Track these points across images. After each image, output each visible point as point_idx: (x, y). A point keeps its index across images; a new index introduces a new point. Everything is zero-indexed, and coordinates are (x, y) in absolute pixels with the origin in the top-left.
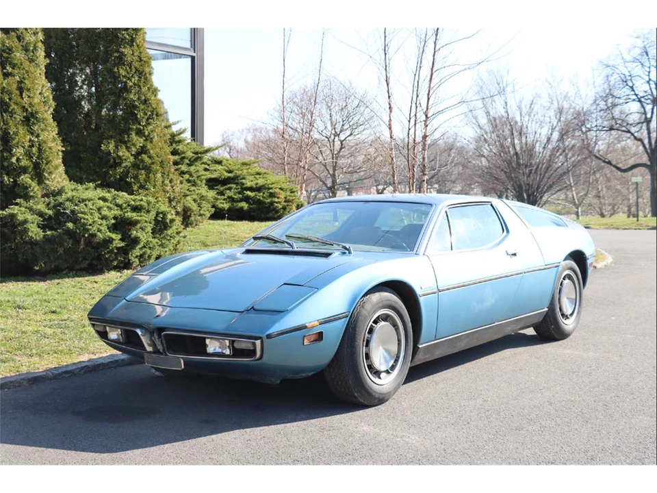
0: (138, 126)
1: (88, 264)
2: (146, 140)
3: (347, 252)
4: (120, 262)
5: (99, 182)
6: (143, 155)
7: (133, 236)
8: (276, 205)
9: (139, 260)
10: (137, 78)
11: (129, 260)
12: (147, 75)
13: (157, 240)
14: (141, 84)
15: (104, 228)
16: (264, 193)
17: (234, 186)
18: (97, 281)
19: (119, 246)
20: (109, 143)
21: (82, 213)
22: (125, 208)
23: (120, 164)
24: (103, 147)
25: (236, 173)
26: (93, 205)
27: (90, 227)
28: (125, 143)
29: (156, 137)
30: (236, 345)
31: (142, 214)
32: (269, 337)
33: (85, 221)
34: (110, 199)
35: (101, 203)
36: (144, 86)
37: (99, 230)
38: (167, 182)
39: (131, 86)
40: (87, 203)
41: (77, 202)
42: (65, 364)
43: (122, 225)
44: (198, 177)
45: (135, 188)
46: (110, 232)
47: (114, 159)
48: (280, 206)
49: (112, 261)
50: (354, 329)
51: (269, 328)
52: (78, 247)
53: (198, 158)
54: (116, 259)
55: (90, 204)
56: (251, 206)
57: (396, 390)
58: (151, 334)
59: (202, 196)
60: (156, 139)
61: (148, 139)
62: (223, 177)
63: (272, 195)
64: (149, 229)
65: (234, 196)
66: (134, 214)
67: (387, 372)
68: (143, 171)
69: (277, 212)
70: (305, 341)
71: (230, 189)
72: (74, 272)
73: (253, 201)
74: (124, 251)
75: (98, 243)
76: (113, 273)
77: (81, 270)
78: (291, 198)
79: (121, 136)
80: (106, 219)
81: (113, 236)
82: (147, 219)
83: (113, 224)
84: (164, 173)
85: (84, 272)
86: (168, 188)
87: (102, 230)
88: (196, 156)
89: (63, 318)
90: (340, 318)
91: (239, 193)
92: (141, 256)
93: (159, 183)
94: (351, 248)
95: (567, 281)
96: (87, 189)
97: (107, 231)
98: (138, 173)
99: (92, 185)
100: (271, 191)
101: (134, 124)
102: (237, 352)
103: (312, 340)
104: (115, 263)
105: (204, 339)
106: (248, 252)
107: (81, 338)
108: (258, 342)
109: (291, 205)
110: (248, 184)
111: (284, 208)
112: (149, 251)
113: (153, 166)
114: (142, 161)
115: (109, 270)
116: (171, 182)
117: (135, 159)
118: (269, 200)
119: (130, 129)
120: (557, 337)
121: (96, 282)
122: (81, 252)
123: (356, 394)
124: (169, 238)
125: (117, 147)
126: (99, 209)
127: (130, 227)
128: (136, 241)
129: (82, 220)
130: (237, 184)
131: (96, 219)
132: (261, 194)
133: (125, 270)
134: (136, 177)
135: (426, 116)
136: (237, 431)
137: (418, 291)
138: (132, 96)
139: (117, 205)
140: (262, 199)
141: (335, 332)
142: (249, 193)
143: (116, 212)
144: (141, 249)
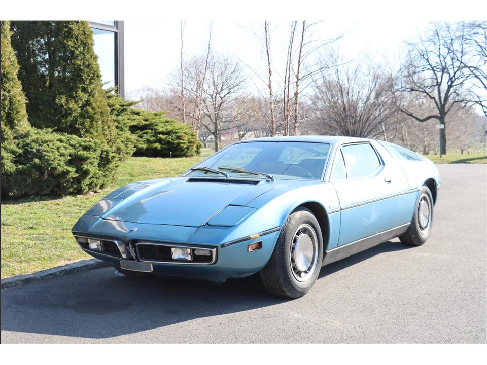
0: (83, 85)
1: (50, 191)
2: (90, 95)
3: (271, 180)
4: (75, 189)
5: (56, 128)
6: (88, 107)
7: (84, 169)
8: (182, 145)
9: (89, 187)
10: (82, 48)
11: (81, 187)
12: (90, 45)
13: (101, 172)
14: (85, 53)
15: (62, 163)
16: (172, 136)
17: (149, 131)
18: (59, 203)
19: (74, 176)
20: (61, 98)
21: (45, 151)
22: (78, 148)
23: (70, 114)
24: (57, 101)
25: (151, 121)
26: (53, 145)
27: (52, 162)
28: (73, 98)
29: (97, 93)
30: (196, 253)
31: (91, 152)
32: (223, 246)
33: (49, 158)
34: (65, 140)
35: (59, 144)
36: (88, 54)
37: (59, 165)
38: (106, 127)
39: (78, 54)
40: (48, 143)
41: (40, 143)
42: (48, 268)
43: (76, 161)
44: (124, 124)
45: (82, 132)
46: (67, 166)
47: (66, 110)
48: (185, 146)
49: (69, 188)
50: (284, 240)
51: (222, 239)
52: (42, 177)
53: (124, 109)
54: (72, 187)
55: (51, 144)
56: (163, 146)
57: (312, 285)
58: (127, 245)
59: (128, 139)
60: (97, 95)
61: (91, 94)
62: (141, 124)
63: (178, 138)
64: (96, 164)
65: (149, 139)
66: (85, 152)
67: (306, 272)
68: (88, 120)
69: (182, 150)
70: (249, 249)
71: (146, 133)
72: (39, 197)
73: (165, 143)
74: (78, 181)
75: (58, 175)
76: (69, 197)
77: (45, 195)
78: (193, 140)
79: (70, 92)
80: (63, 156)
81: (70, 169)
82: (94, 156)
83: (69, 160)
84: (103, 121)
85: (47, 197)
86: (106, 133)
87: (60, 164)
88: (122, 108)
89: (40, 233)
90: (274, 231)
91: (154, 136)
92: (90, 184)
93: (100, 129)
94: (274, 177)
95: (423, 202)
96: (46, 133)
97: (65, 165)
98: (84, 121)
99: (50, 130)
100: (178, 134)
101: (80, 83)
102: (196, 258)
103: (254, 248)
104: (71, 190)
105: (170, 248)
106: (191, 180)
107: (57, 248)
108: (214, 250)
109: (193, 146)
110: (160, 130)
111: (188, 148)
112: (96, 181)
113: (95, 115)
114: (87, 112)
115: (66, 195)
116: (108, 128)
117: (82, 110)
118: (177, 141)
119: (78, 88)
120: (416, 244)
121: (59, 205)
122: (44, 182)
123: (285, 289)
124: (110, 170)
125: (68, 102)
126: (58, 148)
127: (82, 162)
128: (86, 173)
129: (46, 157)
130: (152, 129)
131: (56, 156)
132: (171, 137)
133: (78, 195)
134: (83, 124)
135: (297, 78)
136: (198, 319)
137: (328, 210)
138: (78, 62)
139: (71, 145)
140: (171, 140)
141: (270, 242)
142: (161, 136)
143: (71, 151)
144: (90, 179)
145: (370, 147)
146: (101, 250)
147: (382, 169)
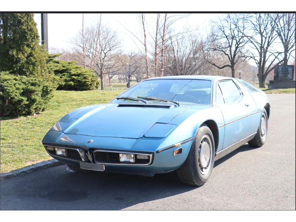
0: (28, 43)
1: (10, 113)
2: (32, 49)
3: (177, 105)
4: (27, 112)
5: (11, 71)
6: (31, 57)
7: (32, 98)
8: (87, 83)
9: (35, 110)
10: (26, 18)
11: (30, 111)
12: (31, 16)
13: (43, 101)
14: (28, 21)
15: (18, 94)
16: (81, 77)
17: (66, 74)
18: (17, 121)
19: (26, 103)
20: (13, 51)
21: (6, 86)
22: (28, 84)
23: (19, 61)
24: (10, 53)
25: (67, 67)
26: (11, 83)
27: (12, 94)
28: (21, 51)
29: (37, 48)
30: (138, 157)
31: (36, 87)
32: (157, 152)
33: (9, 91)
34: (19, 79)
35: (15, 82)
36: (30, 22)
37: (16, 96)
38: (43, 71)
39: (23, 22)
40: (8, 81)
41: (2, 81)
42: (21, 167)
43: (27, 93)
44: (51, 69)
45: (28, 74)
46: (21, 96)
47: (16, 59)
48: (89, 84)
49: (22, 111)
50: (195, 147)
51: (157, 148)
52: (4, 104)
53: (51, 59)
54: (24, 110)
55: (9, 82)
56: (75, 84)
57: (209, 176)
58: (86, 152)
59: (54, 79)
60: (37, 49)
61: (33, 49)
62: (61, 69)
63: (85, 78)
64: (40, 95)
65: (66, 79)
66: (33, 87)
67: (205, 168)
68: (31, 65)
69: (88, 86)
70: (174, 153)
71: (64, 75)
72: (2, 117)
73: (76, 81)
74: (28, 106)
75: (15, 102)
76: (22, 117)
77: (6, 116)
78: (94, 80)
79: (19, 47)
80: (18, 90)
81: (23, 98)
82: (39, 90)
83: (22, 92)
84: (42, 67)
85: (8, 117)
86: (43, 74)
87: (16, 95)
88: (50, 59)
89: (9, 142)
91: (69, 77)
92: (36, 109)
93: (39, 72)
94: (179, 103)
95: (263, 118)
96: (5, 74)
97: (20, 96)
98: (29, 66)
99: (8, 72)
100: (84, 76)
101: (25, 41)
102: (137, 161)
103: (177, 153)
104: (24, 112)
105: (118, 154)
106: (120, 106)
107: (24, 153)
108: (151, 155)
109: (94, 83)
110: (73, 73)
111: (91, 85)
112: (40, 106)
113: (36, 63)
114: (31, 60)
115: (21, 116)
116: (45, 71)
117: (27, 59)
118: (84, 80)
119: (24, 44)
120: (259, 146)
121: (17, 123)
122: (6, 107)
123: (194, 181)
124: (48, 99)
125: (17, 53)
126: (15, 84)
127: (31, 94)
128: (34, 101)
129: (7, 90)
130: (67, 72)
131: (14, 90)
132: (80, 77)
133: (28, 116)
134: (28, 68)
135: (163, 40)
138: (24, 27)
139: (23, 83)
140: (80, 80)
141: (187, 148)
142: (74, 77)
143: (23, 86)
144: (36, 105)
145: (233, 83)
146: (65, 155)
147: (242, 97)
